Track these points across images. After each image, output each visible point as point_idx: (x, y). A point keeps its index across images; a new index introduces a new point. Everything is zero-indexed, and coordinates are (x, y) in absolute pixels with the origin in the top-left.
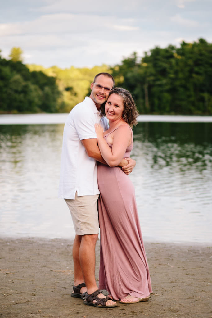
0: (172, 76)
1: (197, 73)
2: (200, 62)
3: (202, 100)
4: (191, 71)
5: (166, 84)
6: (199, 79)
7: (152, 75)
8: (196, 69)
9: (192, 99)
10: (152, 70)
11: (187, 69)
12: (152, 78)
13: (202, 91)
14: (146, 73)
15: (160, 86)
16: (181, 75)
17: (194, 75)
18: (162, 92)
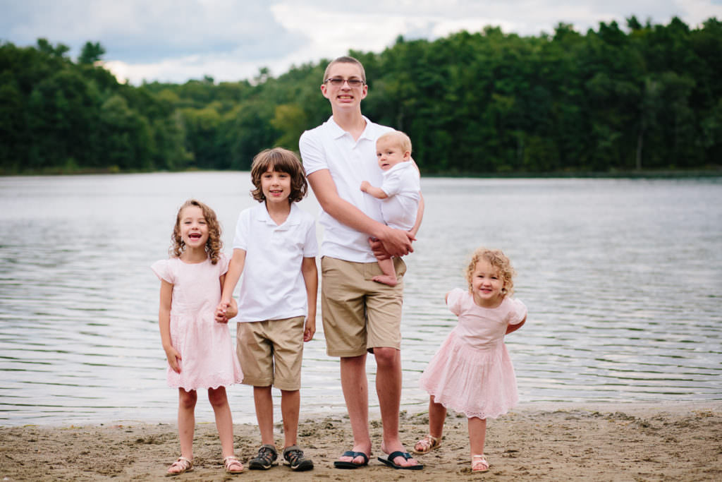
0: (453, 98)
1: (501, 92)
2: (504, 71)
3: (513, 144)
4: (490, 89)
5: (440, 115)
6: (505, 103)
7: (410, 96)
8: (499, 84)
9: (493, 143)
10: (412, 87)
11: (483, 84)
12: (413, 101)
13: (513, 127)
14: (399, 92)
15: (429, 116)
16: (470, 96)
17: (495, 96)
18: (432, 128)
